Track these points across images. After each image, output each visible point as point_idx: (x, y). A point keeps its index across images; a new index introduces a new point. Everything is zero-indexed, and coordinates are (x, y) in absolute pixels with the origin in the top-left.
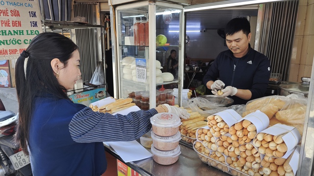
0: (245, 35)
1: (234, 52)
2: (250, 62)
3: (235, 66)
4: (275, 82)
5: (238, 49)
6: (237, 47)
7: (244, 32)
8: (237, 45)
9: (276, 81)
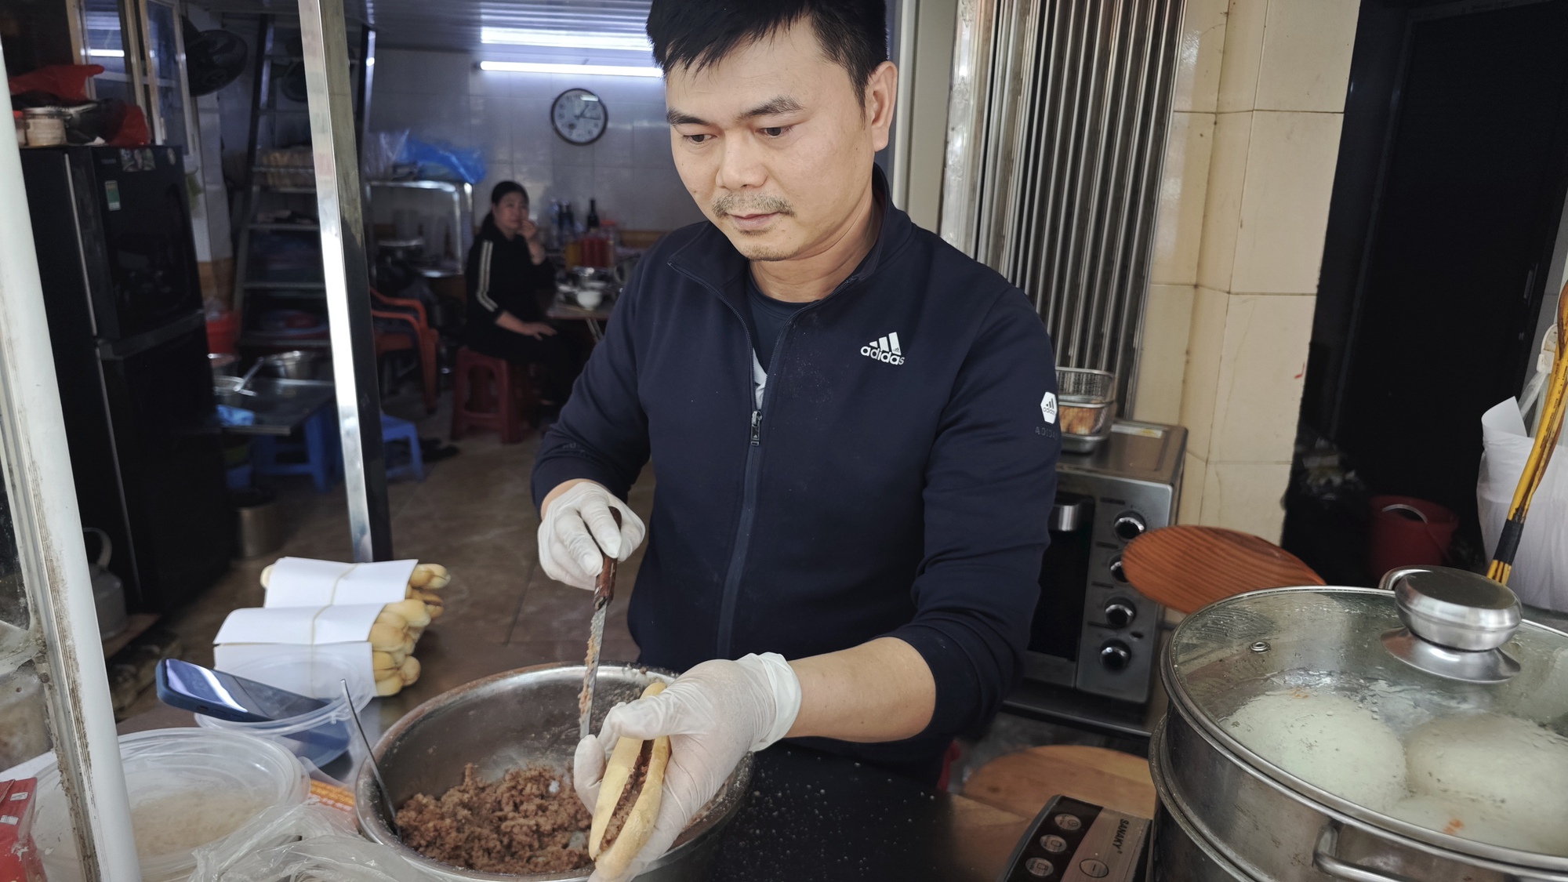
0: (837, 76)
1: (744, 245)
2: (888, 348)
3: (761, 377)
4: (1079, 441)
5: (784, 211)
6: (772, 192)
7: (831, 39)
8: (769, 175)
9: (1082, 430)
